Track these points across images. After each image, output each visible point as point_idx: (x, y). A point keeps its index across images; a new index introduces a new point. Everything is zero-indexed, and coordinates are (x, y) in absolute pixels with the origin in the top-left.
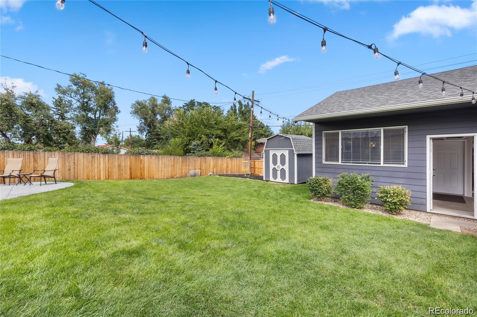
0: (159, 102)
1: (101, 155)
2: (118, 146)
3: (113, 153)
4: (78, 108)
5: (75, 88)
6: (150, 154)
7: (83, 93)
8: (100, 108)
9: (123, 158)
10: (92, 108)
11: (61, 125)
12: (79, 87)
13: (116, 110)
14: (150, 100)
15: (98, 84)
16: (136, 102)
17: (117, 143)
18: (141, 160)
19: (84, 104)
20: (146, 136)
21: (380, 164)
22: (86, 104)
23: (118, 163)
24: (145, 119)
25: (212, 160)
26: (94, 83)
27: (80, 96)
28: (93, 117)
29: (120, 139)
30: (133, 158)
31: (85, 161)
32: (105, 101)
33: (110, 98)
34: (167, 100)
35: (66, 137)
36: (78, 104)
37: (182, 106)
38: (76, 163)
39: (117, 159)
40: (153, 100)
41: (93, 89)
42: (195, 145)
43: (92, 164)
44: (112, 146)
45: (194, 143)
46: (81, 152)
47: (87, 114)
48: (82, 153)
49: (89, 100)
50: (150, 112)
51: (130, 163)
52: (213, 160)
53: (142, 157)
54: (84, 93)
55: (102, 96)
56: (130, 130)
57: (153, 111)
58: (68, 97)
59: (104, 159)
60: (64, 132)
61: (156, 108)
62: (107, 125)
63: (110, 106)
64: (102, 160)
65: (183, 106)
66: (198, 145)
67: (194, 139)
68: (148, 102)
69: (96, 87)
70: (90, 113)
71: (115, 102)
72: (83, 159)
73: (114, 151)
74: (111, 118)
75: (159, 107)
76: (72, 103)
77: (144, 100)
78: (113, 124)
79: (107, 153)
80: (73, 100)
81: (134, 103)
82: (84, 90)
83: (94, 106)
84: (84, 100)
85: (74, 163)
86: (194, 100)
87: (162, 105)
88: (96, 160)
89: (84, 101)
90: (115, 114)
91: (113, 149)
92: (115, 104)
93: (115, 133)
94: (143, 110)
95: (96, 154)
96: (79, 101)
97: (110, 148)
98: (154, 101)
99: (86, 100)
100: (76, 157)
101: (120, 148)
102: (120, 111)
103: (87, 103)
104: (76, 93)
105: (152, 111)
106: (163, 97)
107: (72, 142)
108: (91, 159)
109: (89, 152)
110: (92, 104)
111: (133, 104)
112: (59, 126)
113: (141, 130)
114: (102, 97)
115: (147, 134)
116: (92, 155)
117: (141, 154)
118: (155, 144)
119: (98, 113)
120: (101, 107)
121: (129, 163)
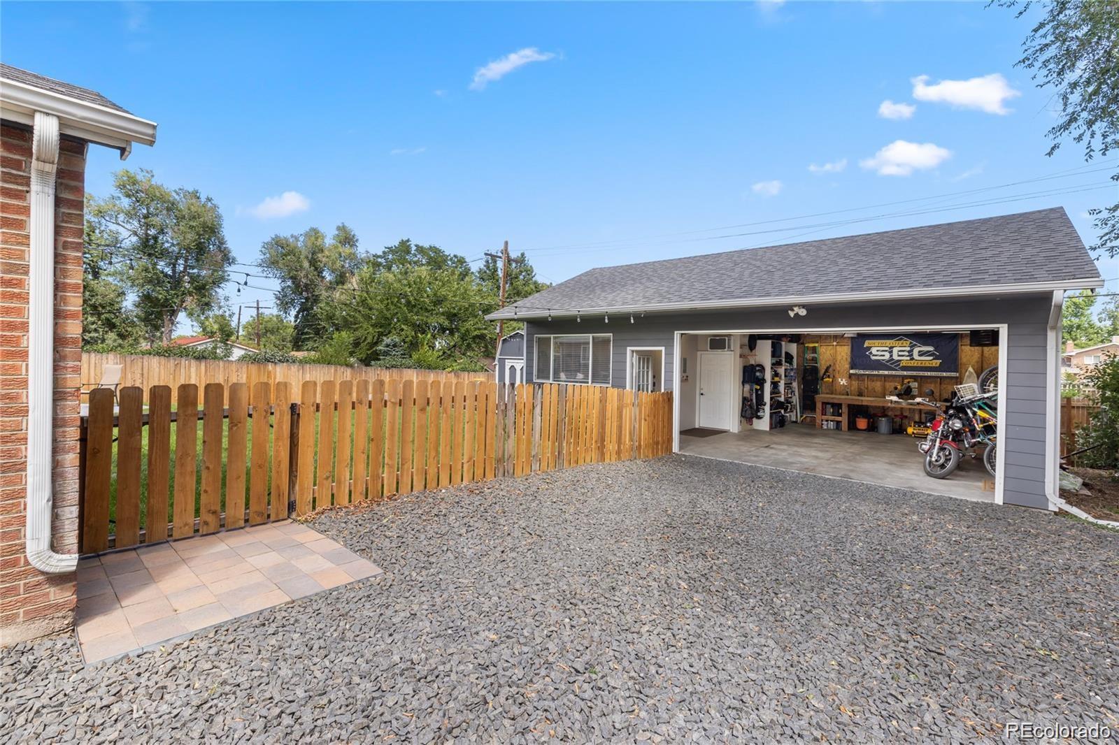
0: (329, 241)
1: (193, 362)
2: (227, 340)
3: (215, 357)
4: (134, 249)
5: (126, 203)
6: (288, 360)
7: (146, 217)
8: (187, 251)
9: (234, 367)
10: (167, 250)
11: (104, 296)
12: (138, 201)
13: (227, 258)
14: (306, 235)
15: (182, 195)
16: (273, 239)
17: (226, 334)
18: (269, 373)
19: (148, 240)
20: (296, 317)
21: (588, 383)
22: (152, 242)
23: (225, 375)
24: (294, 278)
25: (415, 375)
26: (174, 194)
27: (139, 221)
28: (169, 271)
29: (234, 324)
30: (254, 368)
31: (162, 371)
32: (200, 235)
33: (211, 230)
34: (347, 239)
35: (114, 320)
36: (134, 239)
37: (380, 253)
38: (145, 375)
39: (221, 369)
40: (315, 233)
41: (171, 207)
42: (388, 346)
43: (174, 377)
44: (213, 341)
45: (387, 340)
46: (154, 355)
47: (155, 264)
48: (157, 358)
49: (162, 232)
50: (306, 264)
51: (247, 377)
52: (417, 375)
53: (270, 367)
54: (148, 217)
55: (192, 223)
56: (258, 304)
57: (313, 262)
58: (109, 224)
59: (198, 369)
60: (109, 312)
61: (319, 255)
62: (203, 291)
63: (211, 246)
64: (193, 370)
65: (384, 252)
66: (395, 346)
67: (390, 332)
68: (301, 239)
69: (178, 202)
70: (162, 263)
71: (223, 239)
72: (159, 368)
73: (218, 351)
74: (213, 274)
75: (327, 253)
76: (120, 239)
77: (292, 236)
78: (217, 290)
79: (204, 358)
80: (121, 229)
81: (268, 239)
82: (148, 209)
83: (173, 245)
84: (149, 232)
85: (143, 374)
86: (408, 241)
87: (336, 247)
88: (183, 370)
89: (147, 235)
90: (223, 266)
91: (215, 348)
92: (222, 242)
93: (221, 313)
94: (289, 257)
95: (183, 360)
96: (135, 234)
97: (208, 345)
98: (317, 238)
99: (152, 232)
100: (146, 363)
101: (232, 346)
102: (234, 259)
103: (155, 238)
104: (130, 215)
105: (310, 262)
106: (338, 228)
107: (127, 331)
108: (172, 369)
109: (169, 356)
110: (167, 242)
111: (267, 244)
112: (99, 297)
113: (284, 304)
114: (191, 227)
115: (298, 312)
116: (175, 360)
117: (269, 361)
118: (308, 339)
119: (181, 261)
120: (188, 249)
121: (245, 376)
